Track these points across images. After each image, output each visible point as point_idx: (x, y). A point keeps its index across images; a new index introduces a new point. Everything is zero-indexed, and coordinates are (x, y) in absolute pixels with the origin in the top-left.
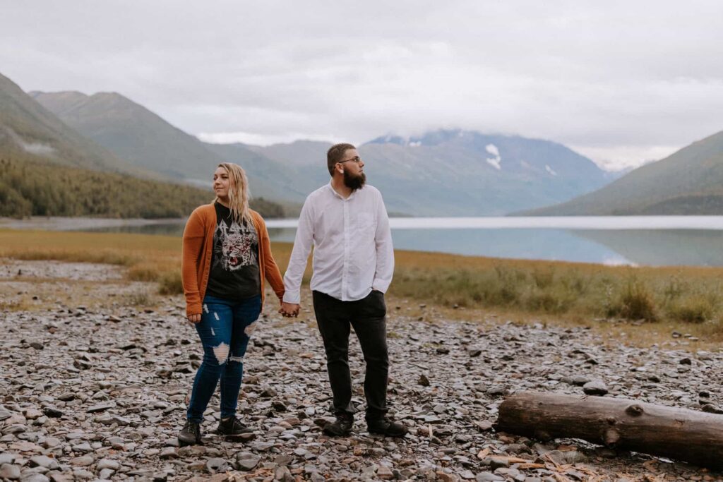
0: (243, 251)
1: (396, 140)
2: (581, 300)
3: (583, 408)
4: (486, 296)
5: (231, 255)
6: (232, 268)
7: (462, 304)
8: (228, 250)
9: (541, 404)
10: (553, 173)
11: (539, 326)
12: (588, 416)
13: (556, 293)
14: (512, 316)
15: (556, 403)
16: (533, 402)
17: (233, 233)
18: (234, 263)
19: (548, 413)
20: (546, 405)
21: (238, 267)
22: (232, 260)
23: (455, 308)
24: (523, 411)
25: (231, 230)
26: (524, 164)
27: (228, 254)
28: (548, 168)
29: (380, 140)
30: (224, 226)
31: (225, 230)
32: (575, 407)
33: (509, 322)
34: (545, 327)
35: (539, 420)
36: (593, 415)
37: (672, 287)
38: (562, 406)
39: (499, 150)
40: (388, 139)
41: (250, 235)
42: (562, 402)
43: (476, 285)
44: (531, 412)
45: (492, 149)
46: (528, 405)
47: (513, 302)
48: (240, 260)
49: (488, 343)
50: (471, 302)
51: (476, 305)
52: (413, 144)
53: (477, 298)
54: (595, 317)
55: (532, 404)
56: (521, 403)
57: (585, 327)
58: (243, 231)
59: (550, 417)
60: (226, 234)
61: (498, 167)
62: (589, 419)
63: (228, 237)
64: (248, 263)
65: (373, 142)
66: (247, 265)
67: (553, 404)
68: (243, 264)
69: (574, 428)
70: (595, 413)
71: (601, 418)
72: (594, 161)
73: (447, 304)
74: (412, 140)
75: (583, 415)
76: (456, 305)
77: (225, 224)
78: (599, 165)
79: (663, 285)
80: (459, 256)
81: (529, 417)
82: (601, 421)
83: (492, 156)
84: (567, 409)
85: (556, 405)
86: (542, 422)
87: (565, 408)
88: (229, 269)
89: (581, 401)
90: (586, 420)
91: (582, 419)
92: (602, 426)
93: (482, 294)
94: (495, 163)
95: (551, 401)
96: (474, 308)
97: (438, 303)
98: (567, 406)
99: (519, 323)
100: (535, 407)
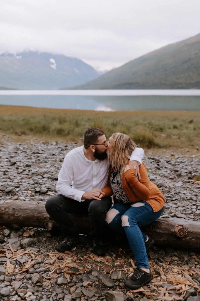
1: (10, 55)
2: (76, 129)
3: (36, 210)
4: (35, 129)
7: (23, 133)
9: (14, 209)
10: (77, 71)
11: (54, 143)
12: (39, 215)
13: (66, 126)
14: (44, 139)
15: (22, 208)
16: (10, 208)
19: (17, 214)
20: (17, 209)
23: (20, 135)
24: (4, 213)
28: (75, 69)
32: (33, 210)
33: (41, 142)
34: (57, 144)
35: (13, 218)
36: (41, 214)
37: (114, 122)
38: (25, 209)
39: (55, 61)
42: (25, 207)
43: (31, 124)
44: (8, 214)
45: (52, 61)
46: (7, 210)
47: (46, 132)
49: (24, 156)
50: (27, 132)
51: (30, 133)
52: (18, 57)
53: (31, 130)
54: (81, 137)
55: (9, 209)
56: (3, 209)
57: (75, 143)
59: (19, 216)
61: (55, 69)
62: (39, 217)
67: (21, 209)
69: (31, 222)
70: (42, 213)
71: (45, 216)
73: (16, 133)
74: (18, 55)
75: (36, 215)
76: (20, 134)
78: (95, 69)
79: (110, 121)
80: (36, 108)
81: (7, 217)
82: (45, 218)
83: (53, 64)
84: (28, 211)
85: (22, 209)
86: (14, 219)
87: (27, 211)
89: (36, 206)
90: (38, 217)
91: (35, 216)
92: (46, 220)
93: (34, 128)
94: (54, 67)
95: (20, 207)
96: (28, 135)
97: (12, 133)
98: (27, 209)
99: (46, 142)
100: (11, 211)
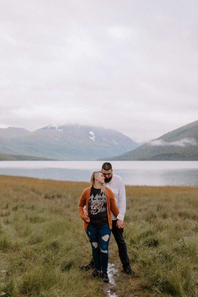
0: (99, 207)
1: (53, 128)
5: (94, 209)
6: (94, 214)
8: (93, 206)
10: (116, 143)
17: (95, 199)
18: (95, 212)
21: (96, 213)
22: (94, 210)
25: (95, 198)
26: (104, 139)
27: (93, 208)
28: (114, 141)
29: (45, 128)
30: (92, 197)
31: (92, 198)
39: (94, 134)
40: (49, 128)
41: (102, 200)
45: (91, 133)
48: (97, 210)
52: (59, 130)
58: (100, 198)
60: (92, 200)
61: (94, 140)
63: (93, 201)
64: (101, 211)
65: (42, 129)
66: (100, 212)
68: (98, 212)
72: (132, 139)
74: (59, 128)
77: (93, 196)
78: (133, 140)
83: (92, 136)
88: (93, 214)
94: (92, 138)
